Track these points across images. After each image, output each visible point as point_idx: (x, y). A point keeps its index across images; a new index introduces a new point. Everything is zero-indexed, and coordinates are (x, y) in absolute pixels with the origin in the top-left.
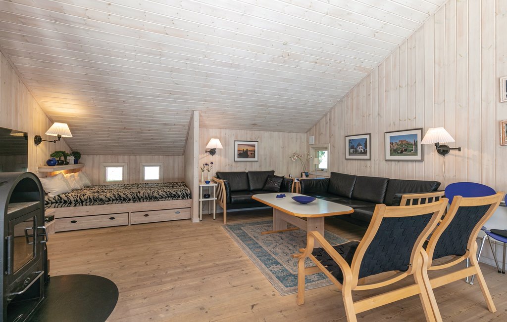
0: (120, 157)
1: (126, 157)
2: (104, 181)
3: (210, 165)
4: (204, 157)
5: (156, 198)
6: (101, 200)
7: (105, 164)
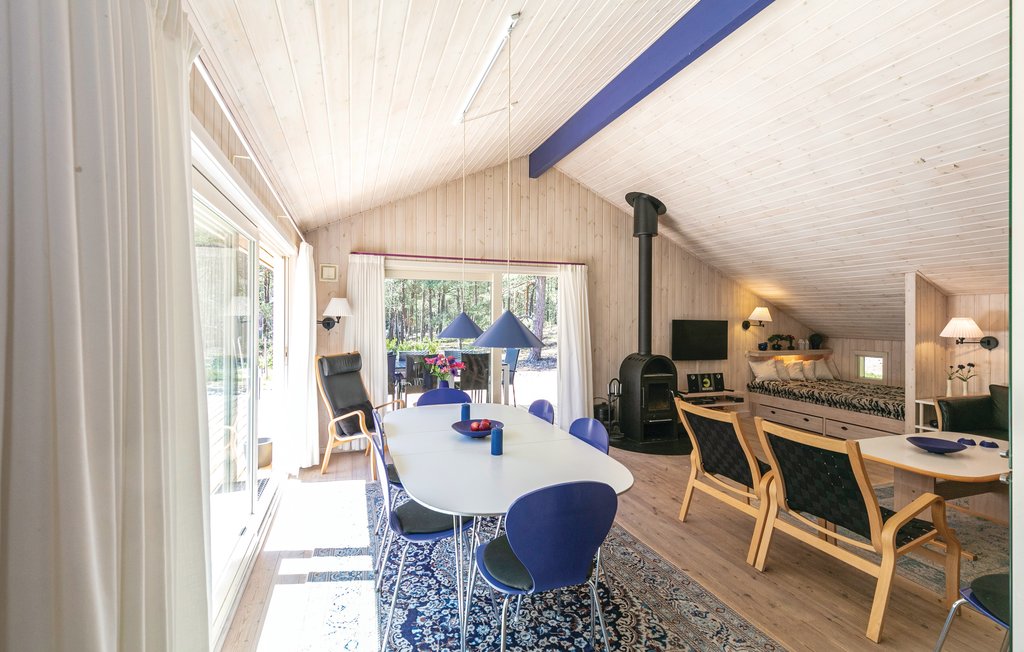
0: (878, 344)
1: (886, 343)
2: (858, 376)
3: (967, 368)
4: (968, 352)
5: (855, 406)
6: (794, 394)
7: (859, 352)
